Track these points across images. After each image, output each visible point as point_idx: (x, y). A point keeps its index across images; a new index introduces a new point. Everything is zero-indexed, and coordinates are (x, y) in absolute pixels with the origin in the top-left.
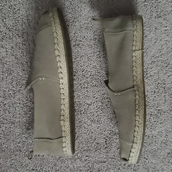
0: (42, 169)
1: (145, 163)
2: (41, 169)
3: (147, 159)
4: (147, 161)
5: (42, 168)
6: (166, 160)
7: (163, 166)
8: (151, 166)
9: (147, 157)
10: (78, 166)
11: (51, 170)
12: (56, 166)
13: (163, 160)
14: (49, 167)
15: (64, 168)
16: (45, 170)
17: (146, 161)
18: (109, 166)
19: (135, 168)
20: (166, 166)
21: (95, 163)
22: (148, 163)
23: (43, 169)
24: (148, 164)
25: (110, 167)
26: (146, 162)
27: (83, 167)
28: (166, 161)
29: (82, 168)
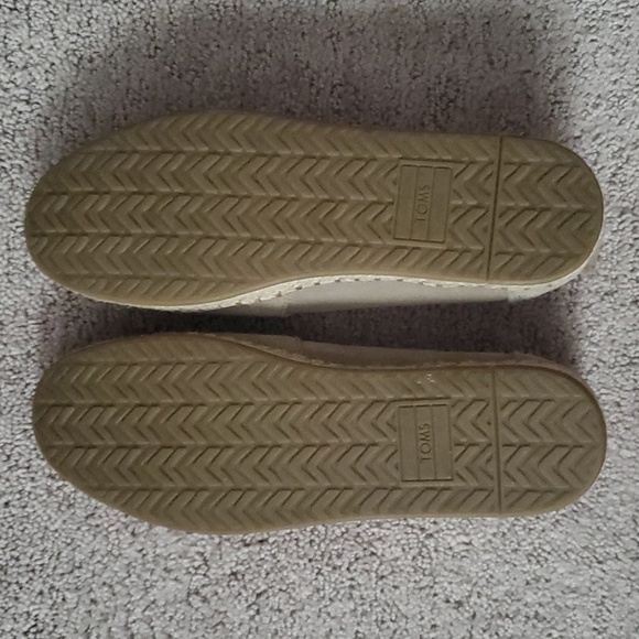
0: (17, 559)
1: (424, 549)
2: (12, 557)
3: (431, 535)
4: (431, 543)
5: (16, 554)
6: (507, 543)
7: (492, 565)
8: (446, 564)
9: (432, 526)
10: (158, 551)
11: (52, 566)
12: (74, 549)
13: (494, 540)
14: (45, 551)
15: (103, 557)
16: (27, 561)
17: (427, 542)
18: (281, 556)
19: (383, 567)
20: (507, 568)
21: (228, 544)
22: (436, 551)
23: (21, 557)
24: (434, 555)
25: (284, 563)
26: (426, 546)
27: (180, 557)
28: (507, 548)
29: (173, 562)
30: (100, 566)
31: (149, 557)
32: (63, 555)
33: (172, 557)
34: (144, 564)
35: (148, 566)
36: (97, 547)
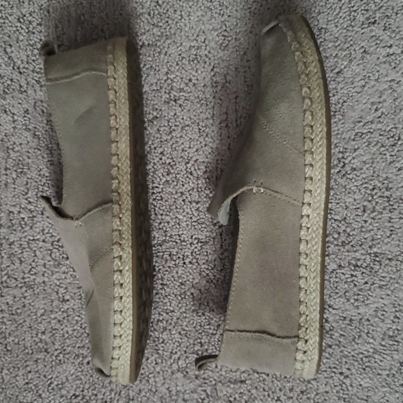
30: (145, 398)
31: (174, 393)
32: (123, 392)
33: (187, 392)
34: (170, 397)
35: (173, 398)
36: (143, 387)
